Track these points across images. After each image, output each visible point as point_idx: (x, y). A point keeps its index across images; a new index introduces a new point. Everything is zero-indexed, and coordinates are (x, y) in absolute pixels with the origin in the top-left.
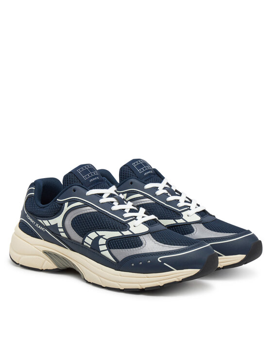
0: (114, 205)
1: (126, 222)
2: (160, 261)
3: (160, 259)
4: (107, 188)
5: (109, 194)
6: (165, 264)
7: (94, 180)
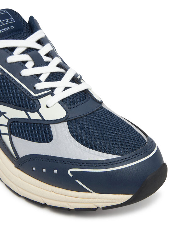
0: (26, 68)
1: (37, 97)
2: (71, 176)
3: (71, 172)
4: (24, 38)
5: (24, 49)
6: (77, 181)
7: (5, 31)
